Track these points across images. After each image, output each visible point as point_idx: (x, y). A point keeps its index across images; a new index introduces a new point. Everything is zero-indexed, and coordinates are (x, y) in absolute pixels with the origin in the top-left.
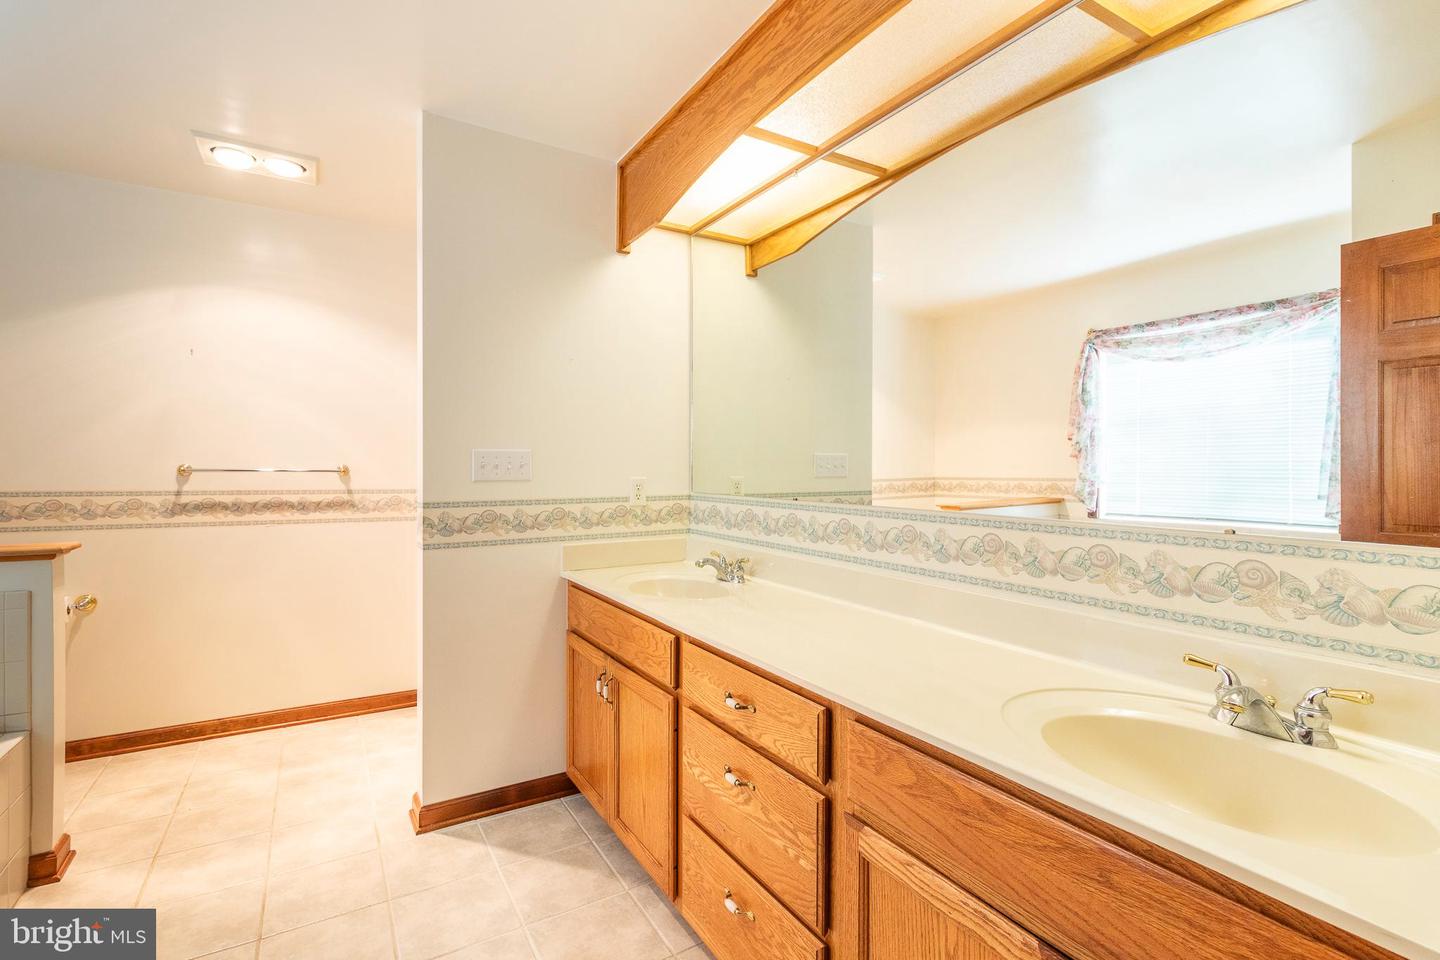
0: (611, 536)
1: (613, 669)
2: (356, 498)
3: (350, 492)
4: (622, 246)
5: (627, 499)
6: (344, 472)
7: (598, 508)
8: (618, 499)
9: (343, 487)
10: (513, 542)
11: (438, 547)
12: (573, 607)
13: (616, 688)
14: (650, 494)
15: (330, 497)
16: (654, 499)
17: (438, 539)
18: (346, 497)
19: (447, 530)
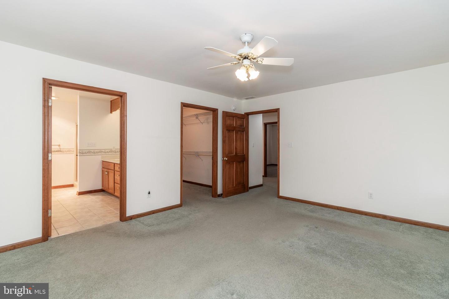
0: (109, 154)
1: (108, 170)
2: (62, 150)
3: (60, 149)
4: (111, 112)
5: (112, 149)
6: (59, 146)
7: (107, 150)
8: (111, 149)
9: (59, 148)
10: (93, 155)
11: (81, 156)
12: (103, 164)
13: (108, 172)
14: (116, 148)
15: (56, 150)
16: (117, 149)
17: (81, 155)
18: (60, 150)
19: (83, 153)
